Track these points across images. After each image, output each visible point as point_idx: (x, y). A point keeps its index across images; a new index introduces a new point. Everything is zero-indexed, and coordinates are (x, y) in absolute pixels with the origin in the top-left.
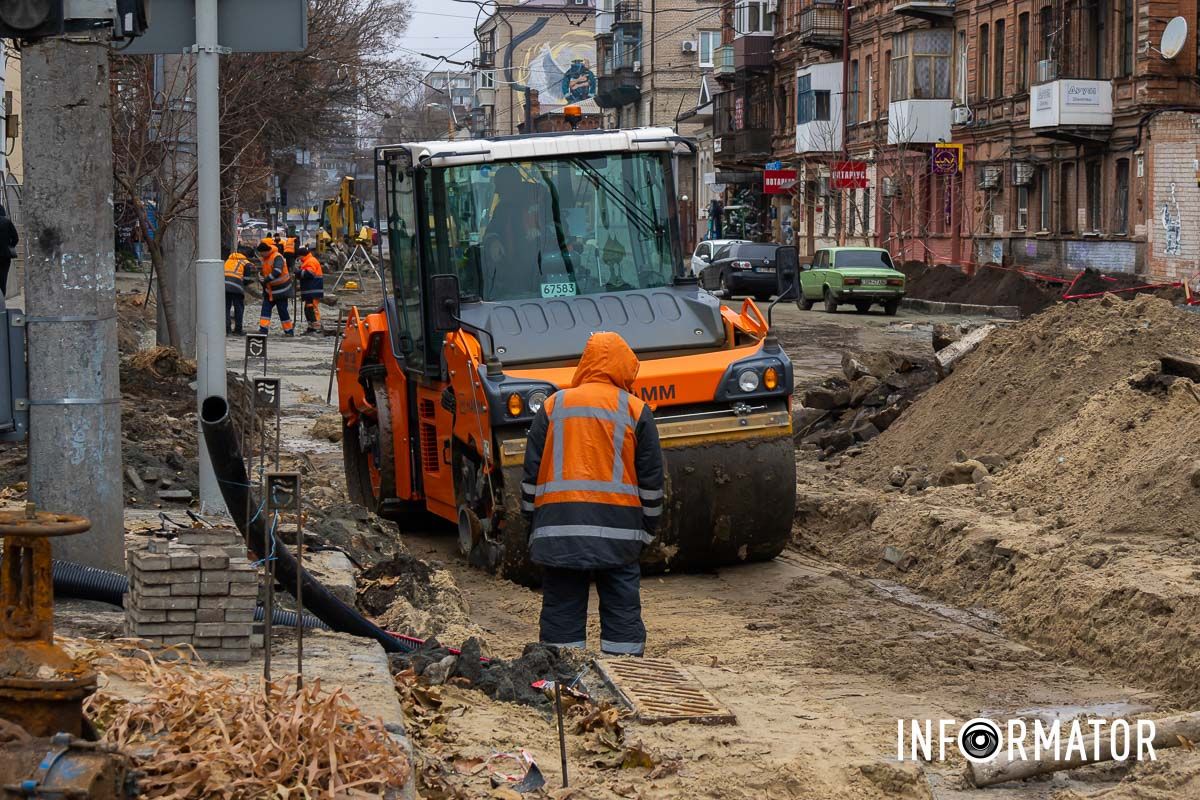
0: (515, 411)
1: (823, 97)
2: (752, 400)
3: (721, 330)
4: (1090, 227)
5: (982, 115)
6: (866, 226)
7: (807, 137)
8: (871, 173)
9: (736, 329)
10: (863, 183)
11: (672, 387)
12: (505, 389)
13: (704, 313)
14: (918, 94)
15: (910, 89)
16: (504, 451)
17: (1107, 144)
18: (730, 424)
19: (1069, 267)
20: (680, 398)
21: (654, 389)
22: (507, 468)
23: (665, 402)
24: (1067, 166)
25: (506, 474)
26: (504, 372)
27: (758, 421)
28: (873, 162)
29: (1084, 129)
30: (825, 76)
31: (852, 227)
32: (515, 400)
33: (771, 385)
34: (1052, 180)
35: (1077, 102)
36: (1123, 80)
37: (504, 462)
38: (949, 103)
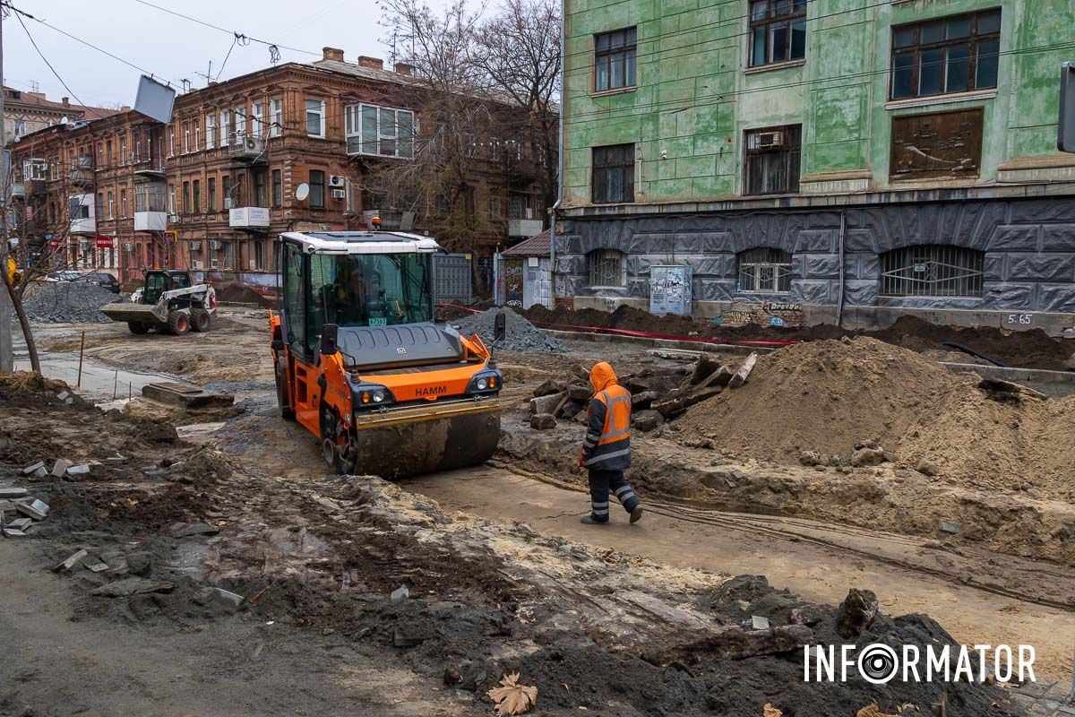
0: (366, 401)
1: (86, 209)
2: (483, 394)
3: (461, 350)
4: (257, 268)
5: (187, 220)
6: (112, 262)
7: (78, 226)
8: (115, 241)
9: (469, 350)
10: (110, 246)
11: (445, 387)
12: (361, 389)
13: (452, 340)
14: (151, 210)
15: (148, 208)
16: (359, 422)
17: (266, 234)
18: (471, 406)
19: (245, 284)
20: (448, 393)
21: (436, 388)
22: (360, 430)
23: (441, 394)
24: (242, 242)
25: (360, 434)
26: (361, 378)
27: (485, 404)
28: (116, 237)
29: (259, 228)
30: (88, 200)
31: (103, 263)
32: (366, 395)
33: (492, 386)
34: (232, 249)
35: (256, 217)
36: (276, 207)
37: (358, 427)
38: (165, 214)
